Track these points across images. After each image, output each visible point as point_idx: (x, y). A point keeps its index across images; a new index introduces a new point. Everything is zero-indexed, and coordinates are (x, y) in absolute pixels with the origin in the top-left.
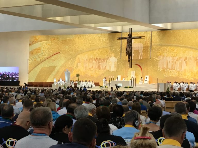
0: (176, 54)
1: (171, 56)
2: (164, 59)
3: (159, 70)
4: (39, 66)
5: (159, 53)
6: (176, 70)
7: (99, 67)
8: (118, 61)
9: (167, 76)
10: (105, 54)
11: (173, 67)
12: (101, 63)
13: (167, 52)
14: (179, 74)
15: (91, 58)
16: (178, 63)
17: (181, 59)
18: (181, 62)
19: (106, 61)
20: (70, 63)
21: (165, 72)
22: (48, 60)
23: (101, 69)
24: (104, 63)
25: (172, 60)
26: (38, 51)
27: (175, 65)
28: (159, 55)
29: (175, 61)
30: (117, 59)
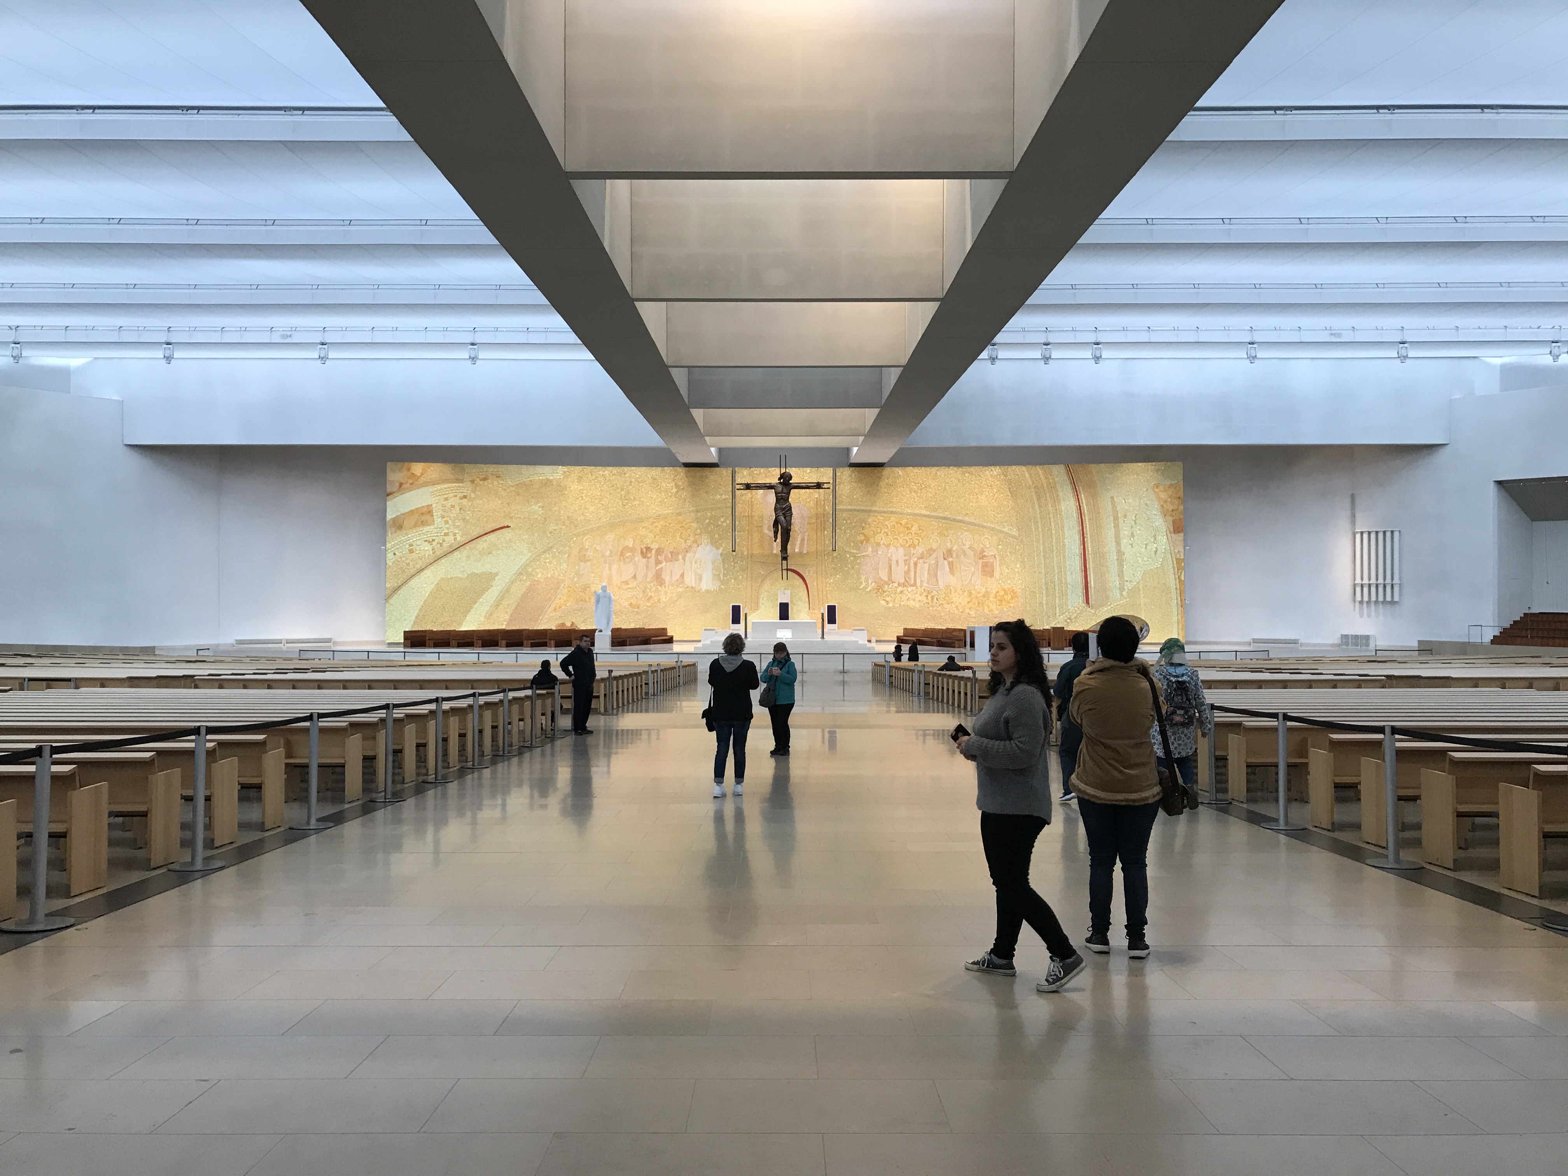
0: (918, 540)
1: (902, 546)
2: (879, 553)
3: (865, 588)
4: (428, 573)
5: (863, 534)
6: (921, 586)
7: (659, 578)
8: (725, 558)
9: (891, 605)
10: (678, 537)
11: (909, 578)
12: (664, 564)
13: (889, 534)
14: (929, 597)
15: (627, 548)
16: (924, 568)
17: (934, 555)
18: (933, 562)
19: (684, 559)
20: (550, 563)
21: (884, 592)
22: (465, 551)
23: (667, 584)
24: (677, 562)
25: (905, 556)
26: (424, 518)
27: (915, 573)
28: (862, 542)
29: (916, 559)
30: (720, 551)
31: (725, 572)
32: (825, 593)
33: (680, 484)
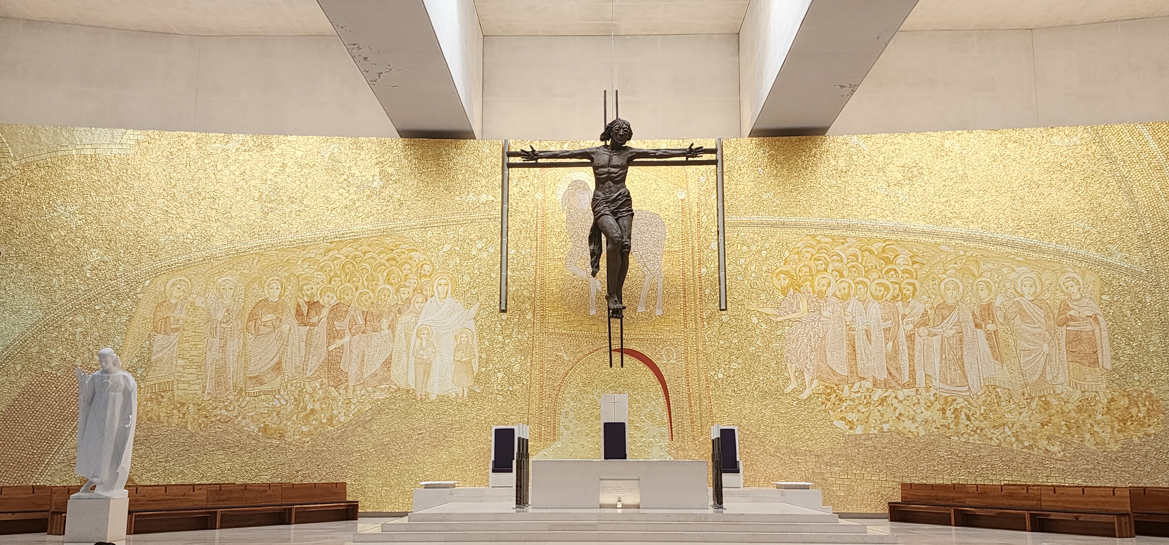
8: (483, 326)
9: (859, 430)
14: (948, 413)
21: (841, 400)
30: (474, 311)
31: (484, 356)
32: (705, 402)
33: (390, 170)
